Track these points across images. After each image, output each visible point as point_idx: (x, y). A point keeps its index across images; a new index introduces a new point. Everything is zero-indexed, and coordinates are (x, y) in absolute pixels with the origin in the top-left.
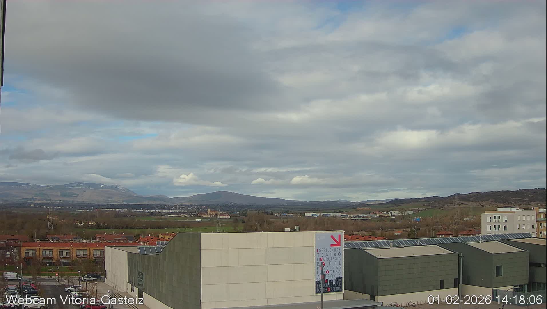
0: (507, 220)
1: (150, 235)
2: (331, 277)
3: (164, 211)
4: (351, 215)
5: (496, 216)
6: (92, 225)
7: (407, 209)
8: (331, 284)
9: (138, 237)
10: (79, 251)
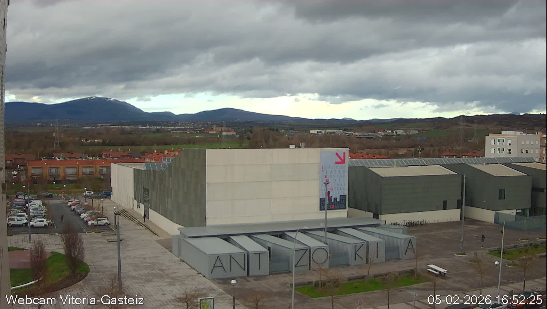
0: (511, 144)
1: (155, 151)
2: (335, 195)
3: (170, 127)
4: (357, 134)
5: (500, 140)
6: (98, 142)
7: (411, 129)
8: (335, 202)
9: (144, 153)
10: (85, 168)
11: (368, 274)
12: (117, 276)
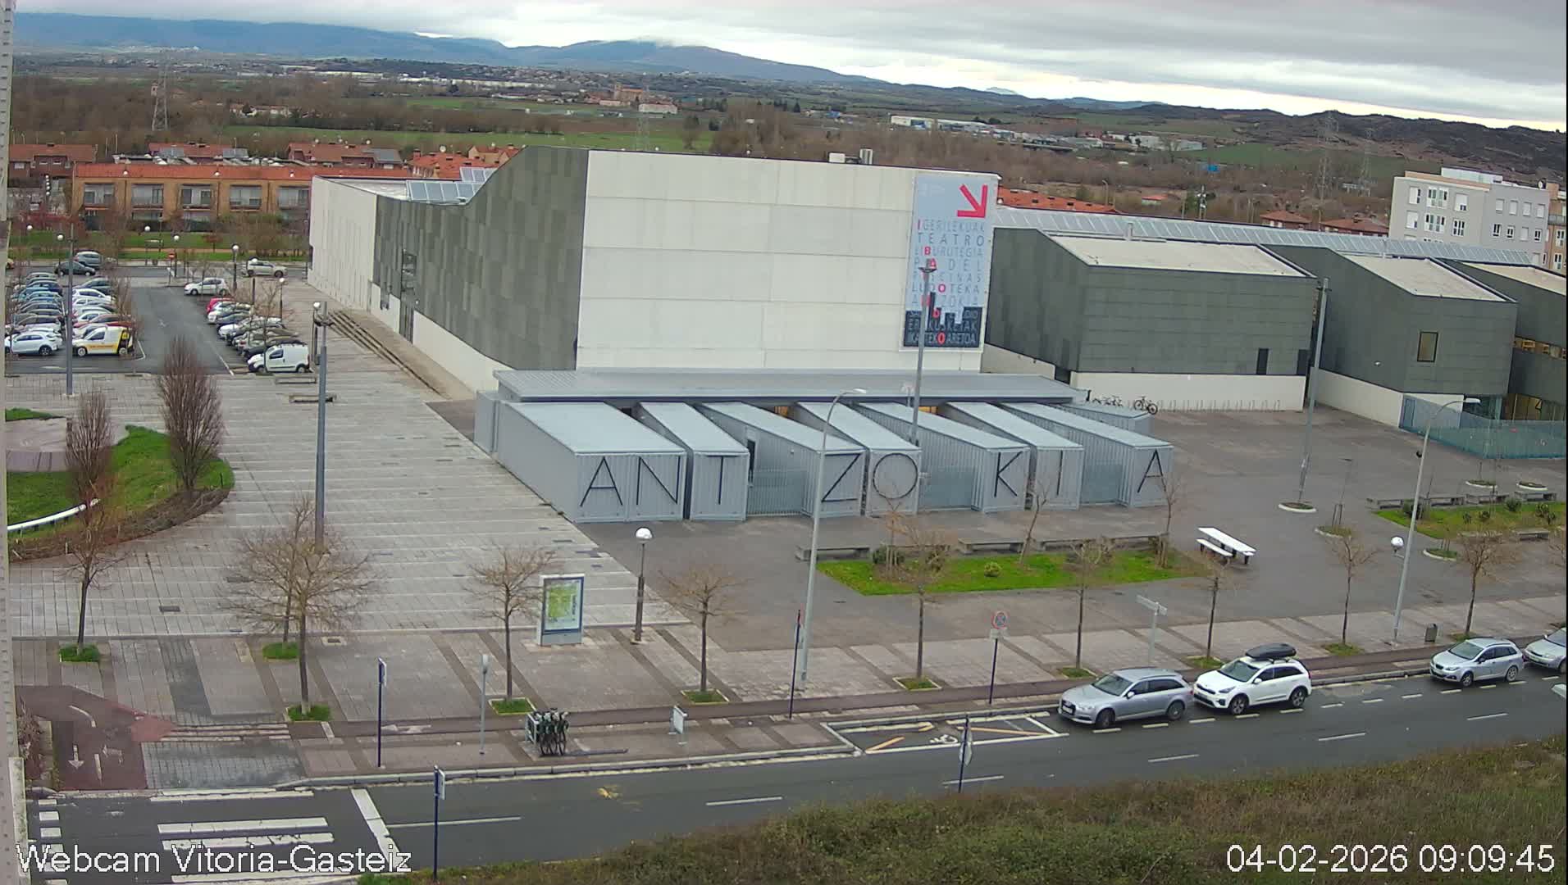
0: (1465, 208)
1: (443, 149)
2: (951, 305)
3: (488, 83)
4: (1025, 136)
5: (1435, 191)
6: (280, 117)
7: (1182, 135)
8: (949, 325)
9: (408, 153)
10: (237, 191)
11: (1028, 539)
12: (313, 502)
